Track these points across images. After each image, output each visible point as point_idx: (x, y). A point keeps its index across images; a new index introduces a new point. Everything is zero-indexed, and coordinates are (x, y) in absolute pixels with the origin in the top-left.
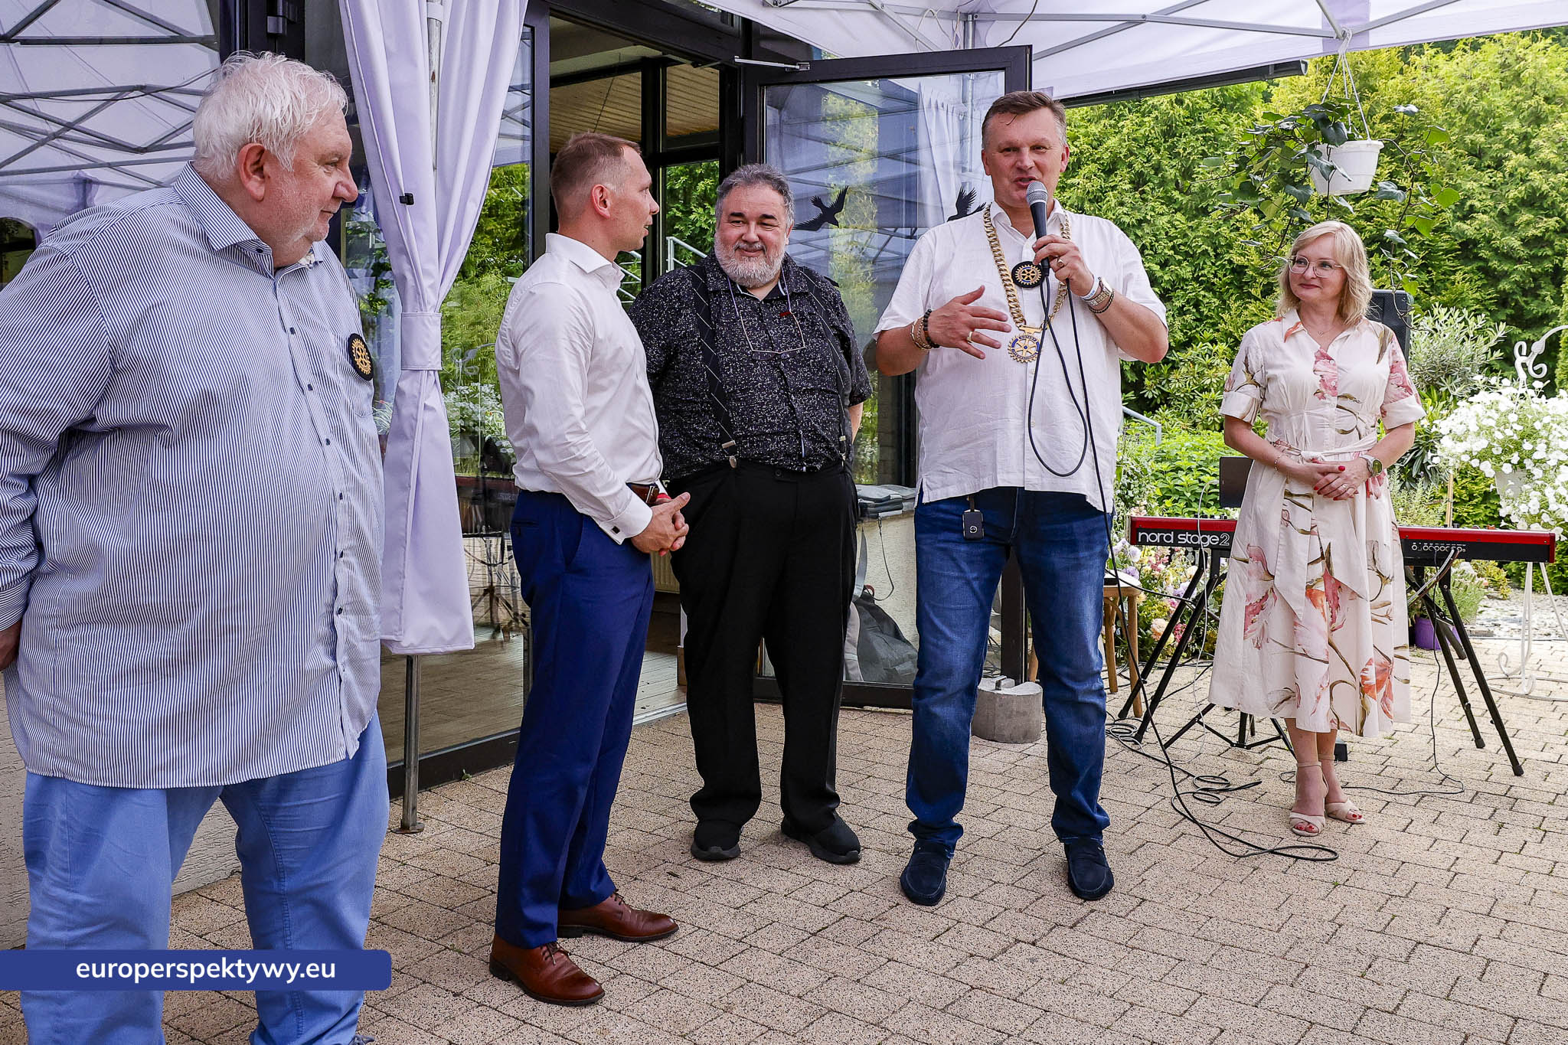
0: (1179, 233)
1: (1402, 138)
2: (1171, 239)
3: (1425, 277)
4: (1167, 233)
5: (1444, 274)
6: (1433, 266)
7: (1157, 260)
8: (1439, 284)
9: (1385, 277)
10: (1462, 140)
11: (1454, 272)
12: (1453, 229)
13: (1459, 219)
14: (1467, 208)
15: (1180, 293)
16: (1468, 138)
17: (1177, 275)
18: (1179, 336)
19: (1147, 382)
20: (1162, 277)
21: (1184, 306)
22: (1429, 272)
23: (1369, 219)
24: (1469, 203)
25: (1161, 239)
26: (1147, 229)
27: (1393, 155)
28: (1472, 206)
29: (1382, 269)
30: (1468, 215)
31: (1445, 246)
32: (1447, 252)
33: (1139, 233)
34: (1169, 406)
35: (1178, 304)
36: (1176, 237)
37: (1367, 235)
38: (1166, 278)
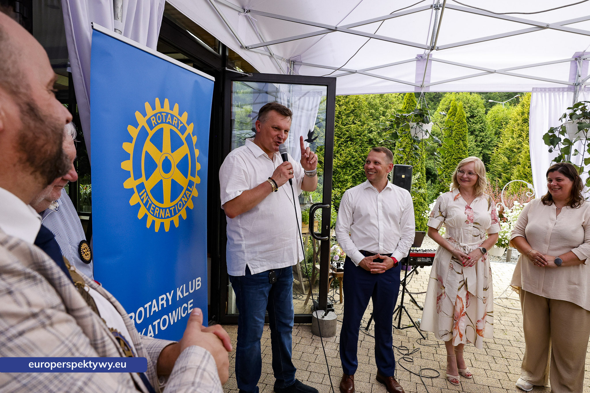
1: (356, 109)
3: (360, 148)
5: (365, 148)
6: (362, 145)
8: (364, 150)
9: (351, 148)
10: (369, 112)
11: (367, 148)
12: (367, 136)
13: (368, 133)
14: (370, 130)
16: (371, 111)
22: (361, 147)
23: (347, 131)
24: (371, 129)
27: (353, 114)
28: (372, 130)
29: (350, 145)
30: (371, 132)
31: (365, 140)
32: (366, 142)
37: (347, 135)
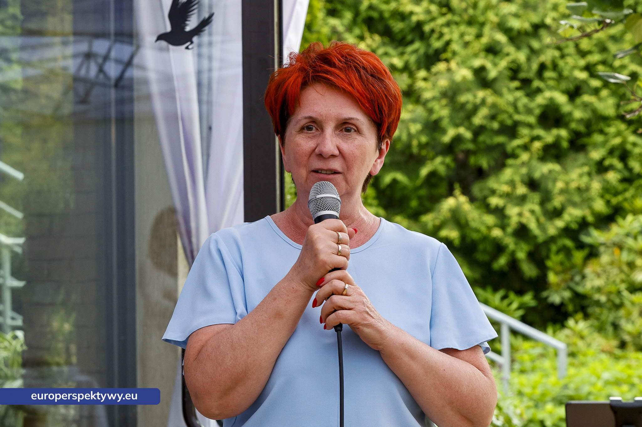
0: (596, 45)
2: (583, 54)
4: (577, 46)
7: (564, 85)
15: (598, 138)
17: (594, 111)
18: (600, 206)
19: (552, 278)
20: (570, 114)
21: (603, 159)
25: (568, 55)
26: (548, 39)
33: (535, 44)
34: (586, 316)
35: (596, 155)
36: (589, 52)
38: (578, 114)
